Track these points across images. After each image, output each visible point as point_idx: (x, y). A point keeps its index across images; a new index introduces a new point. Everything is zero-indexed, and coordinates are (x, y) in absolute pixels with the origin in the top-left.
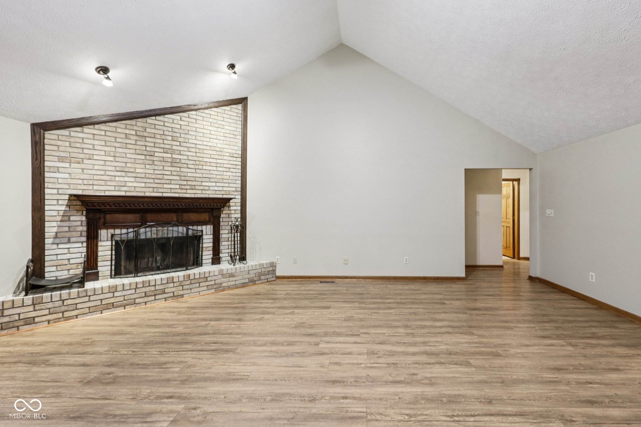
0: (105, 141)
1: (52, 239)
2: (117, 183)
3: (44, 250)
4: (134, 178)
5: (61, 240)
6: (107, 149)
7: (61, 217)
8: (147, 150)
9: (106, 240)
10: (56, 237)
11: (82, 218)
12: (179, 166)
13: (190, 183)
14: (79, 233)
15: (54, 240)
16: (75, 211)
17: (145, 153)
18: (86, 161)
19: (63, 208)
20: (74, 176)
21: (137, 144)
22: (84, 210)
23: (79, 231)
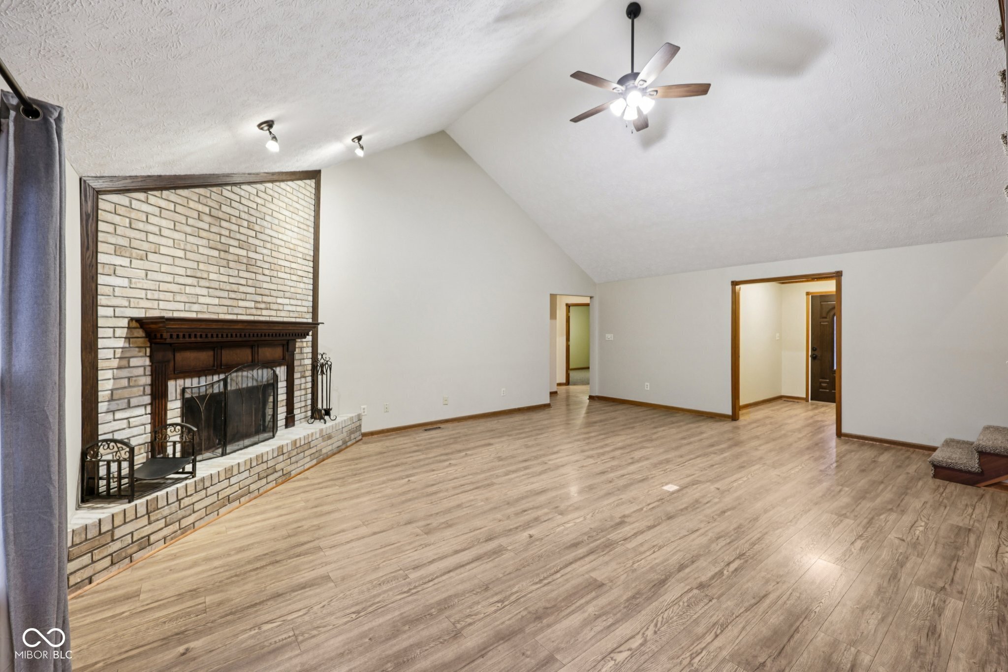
0: (175, 222)
1: (106, 403)
2: (188, 297)
3: (97, 424)
4: (207, 290)
5: (118, 404)
6: (176, 235)
7: (118, 360)
8: (222, 241)
9: (174, 398)
10: (112, 399)
11: (145, 361)
12: (255, 271)
13: (266, 299)
14: (142, 388)
15: (109, 405)
16: (137, 349)
17: (220, 246)
18: (151, 256)
19: (121, 343)
20: (135, 283)
21: (212, 230)
22: (148, 347)
23: (141, 386)
